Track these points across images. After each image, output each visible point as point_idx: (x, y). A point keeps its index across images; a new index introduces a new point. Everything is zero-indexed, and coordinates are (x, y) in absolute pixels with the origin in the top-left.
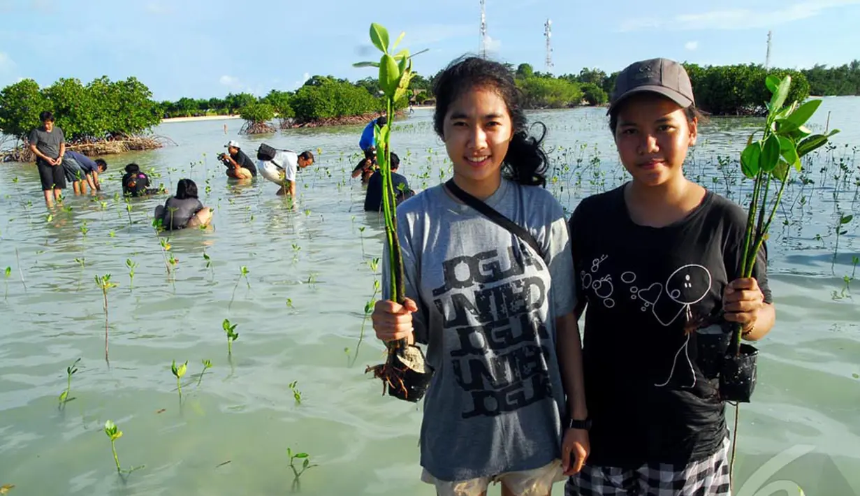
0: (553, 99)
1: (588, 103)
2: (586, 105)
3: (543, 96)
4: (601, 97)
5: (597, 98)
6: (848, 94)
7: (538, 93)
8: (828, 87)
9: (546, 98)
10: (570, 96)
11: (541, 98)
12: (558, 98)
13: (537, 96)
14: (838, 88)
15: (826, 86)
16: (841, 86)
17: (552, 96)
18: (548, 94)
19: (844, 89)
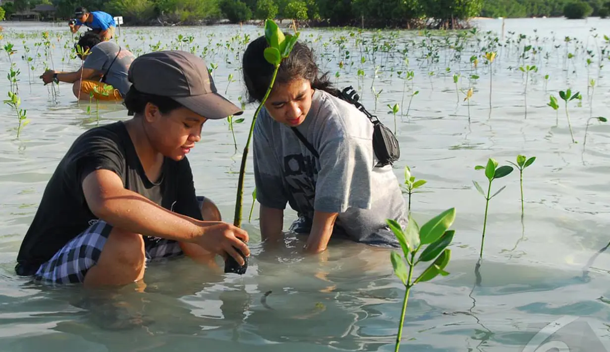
0: (186, 14)
1: (227, 20)
2: (225, 23)
3: (174, 10)
4: (244, 13)
5: (240, 14)
6: (518, 17)
7: (168, 6)
8: (497, 8)
9: (177, 12)
10: (206, 10)
11: (171, 12)
12: (193, 13)
13: (167, 10)
14: (507, 10)
15: (494, 7)
16: (510, 8)
17: (184, 10)
18: (180, 8)
19: (514, 12)
